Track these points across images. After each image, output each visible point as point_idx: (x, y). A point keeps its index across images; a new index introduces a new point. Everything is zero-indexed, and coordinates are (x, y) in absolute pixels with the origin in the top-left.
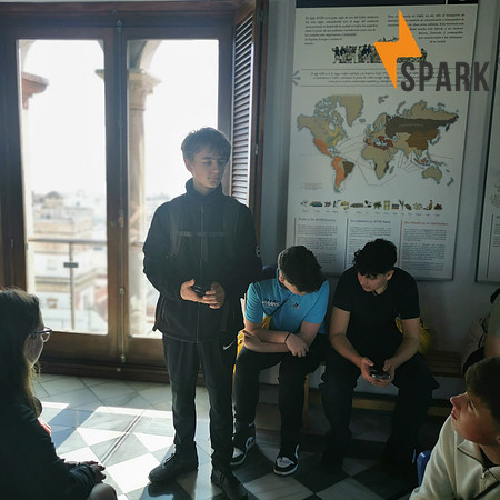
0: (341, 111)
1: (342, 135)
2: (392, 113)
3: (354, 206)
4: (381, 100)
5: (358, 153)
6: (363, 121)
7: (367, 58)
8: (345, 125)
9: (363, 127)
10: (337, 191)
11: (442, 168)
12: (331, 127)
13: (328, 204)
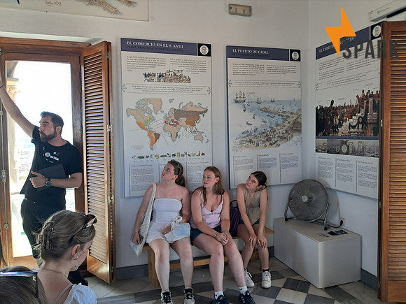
0: (151, 106)
1: (153, 119)
2: (177, 108)
3: (161, 156)
4: (171, 101)
5: (162, 128)
6: (163, 112)
7: (162, 79)
8: (153, 114)
9: (163, 115)
10: (152, 149)
11: (203, 135)
12: (146, 115)
13: (148, 157)
